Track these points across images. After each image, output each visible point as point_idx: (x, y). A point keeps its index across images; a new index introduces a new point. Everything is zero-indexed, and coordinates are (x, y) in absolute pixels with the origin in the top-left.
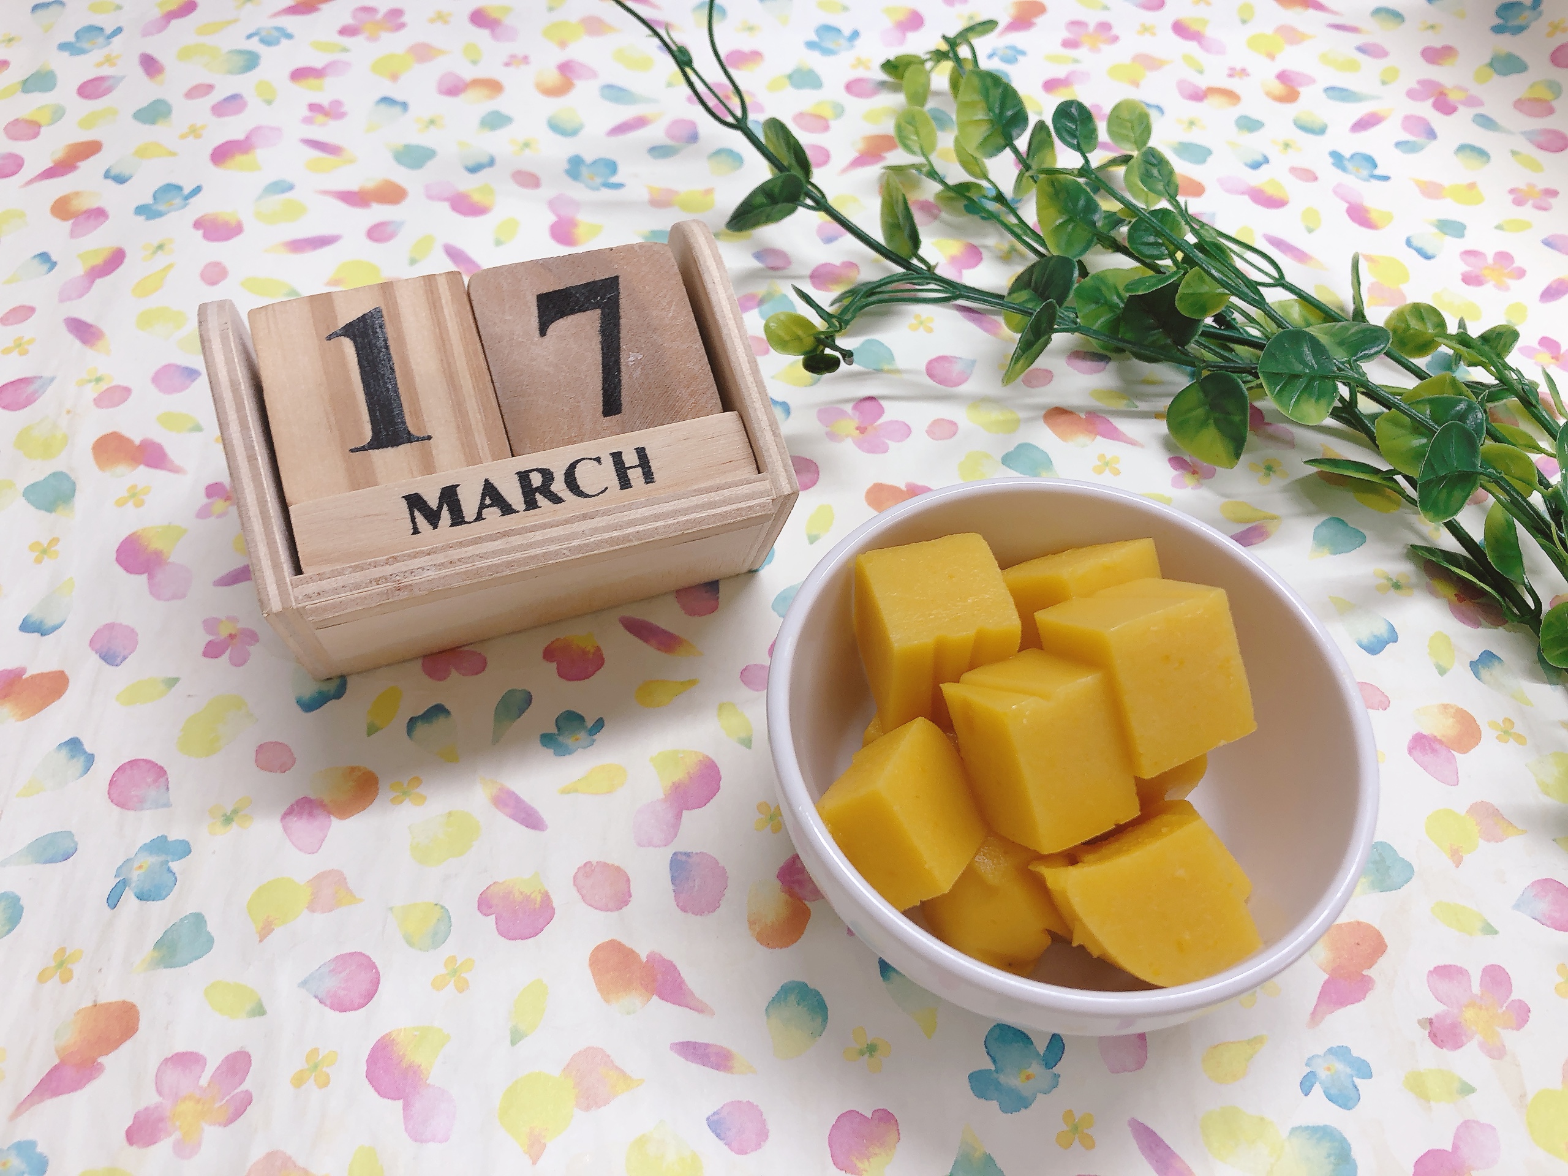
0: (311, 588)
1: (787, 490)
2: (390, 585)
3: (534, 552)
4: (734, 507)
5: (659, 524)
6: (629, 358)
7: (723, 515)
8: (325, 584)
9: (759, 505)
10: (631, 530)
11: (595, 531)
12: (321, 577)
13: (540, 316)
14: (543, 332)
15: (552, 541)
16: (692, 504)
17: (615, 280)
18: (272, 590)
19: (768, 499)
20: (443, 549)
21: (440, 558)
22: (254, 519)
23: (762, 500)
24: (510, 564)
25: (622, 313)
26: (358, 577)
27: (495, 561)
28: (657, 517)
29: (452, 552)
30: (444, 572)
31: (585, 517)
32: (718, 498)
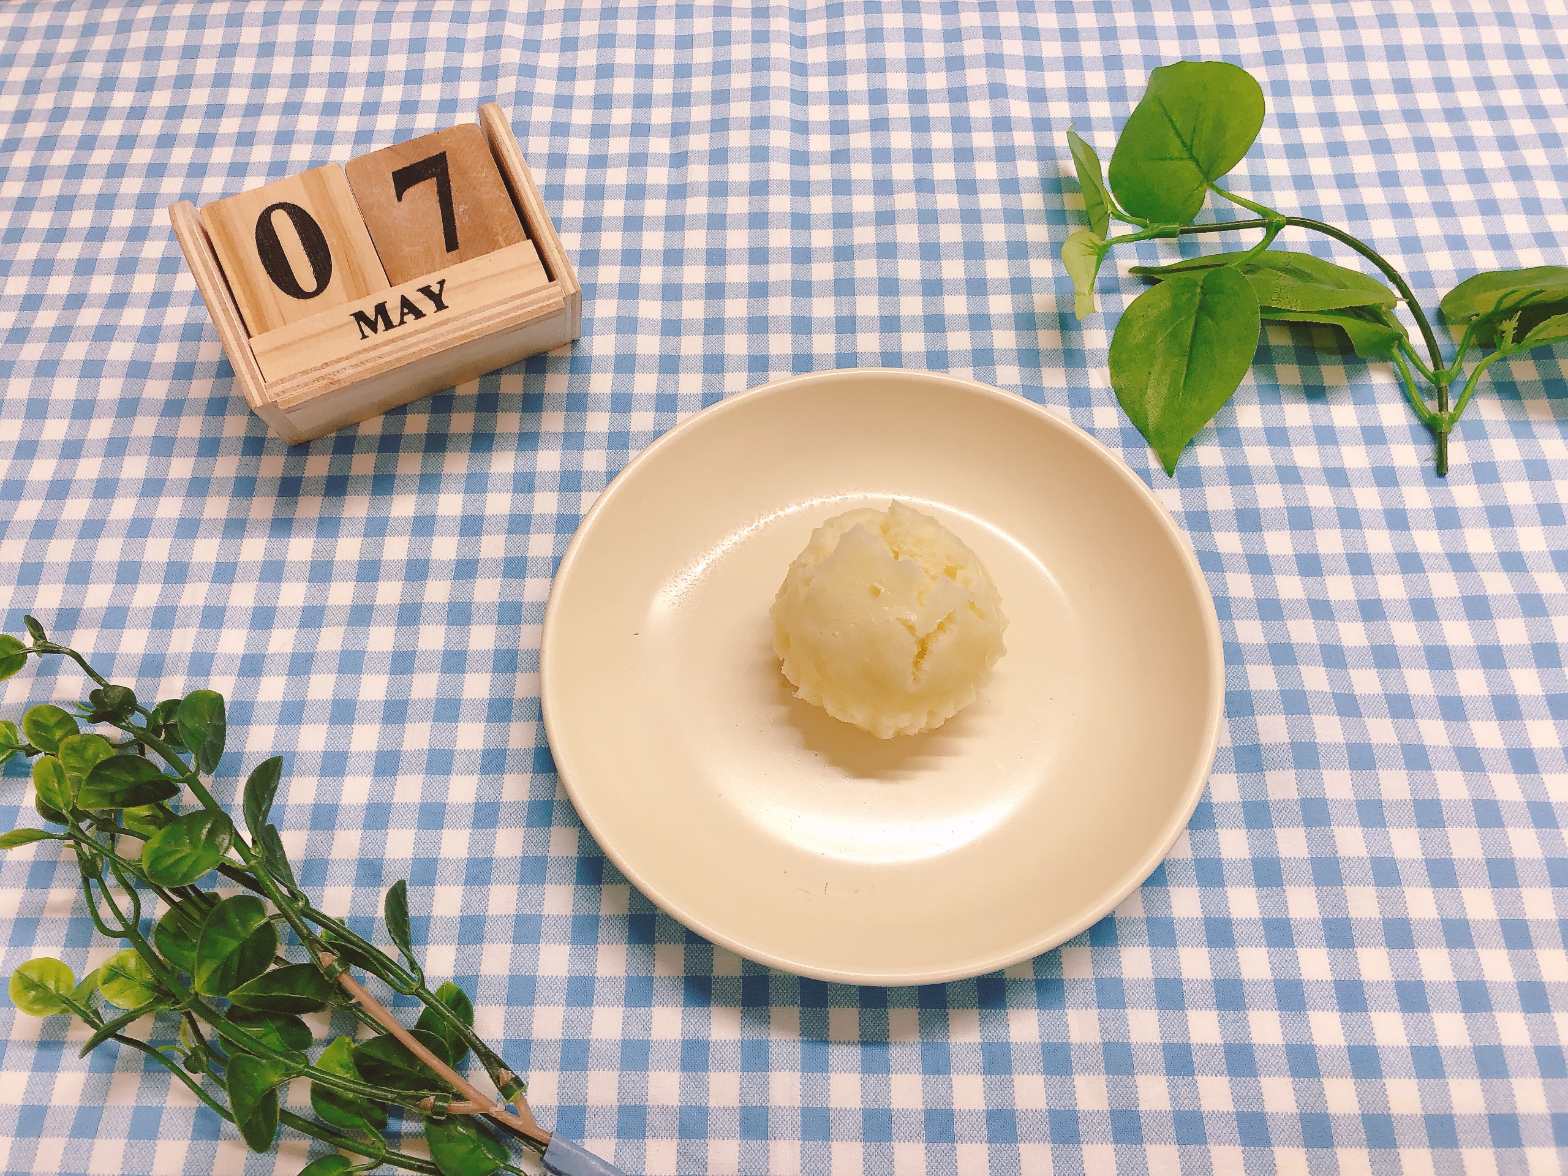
2: (326, 381)
3: (412, 350)
4: (539, 305)
6: (459, 210)
8: (287, 385)
9: (554, 303)
10: (474, 328)
11: (449, 332)
13: (396, 188)
14: (400, 199)
15: (423, 341)
17: (442, 157)
25: (451, 179)
26: (306, 378)
27: (389, 358)
29: (361, 355)
32: (526, 302)
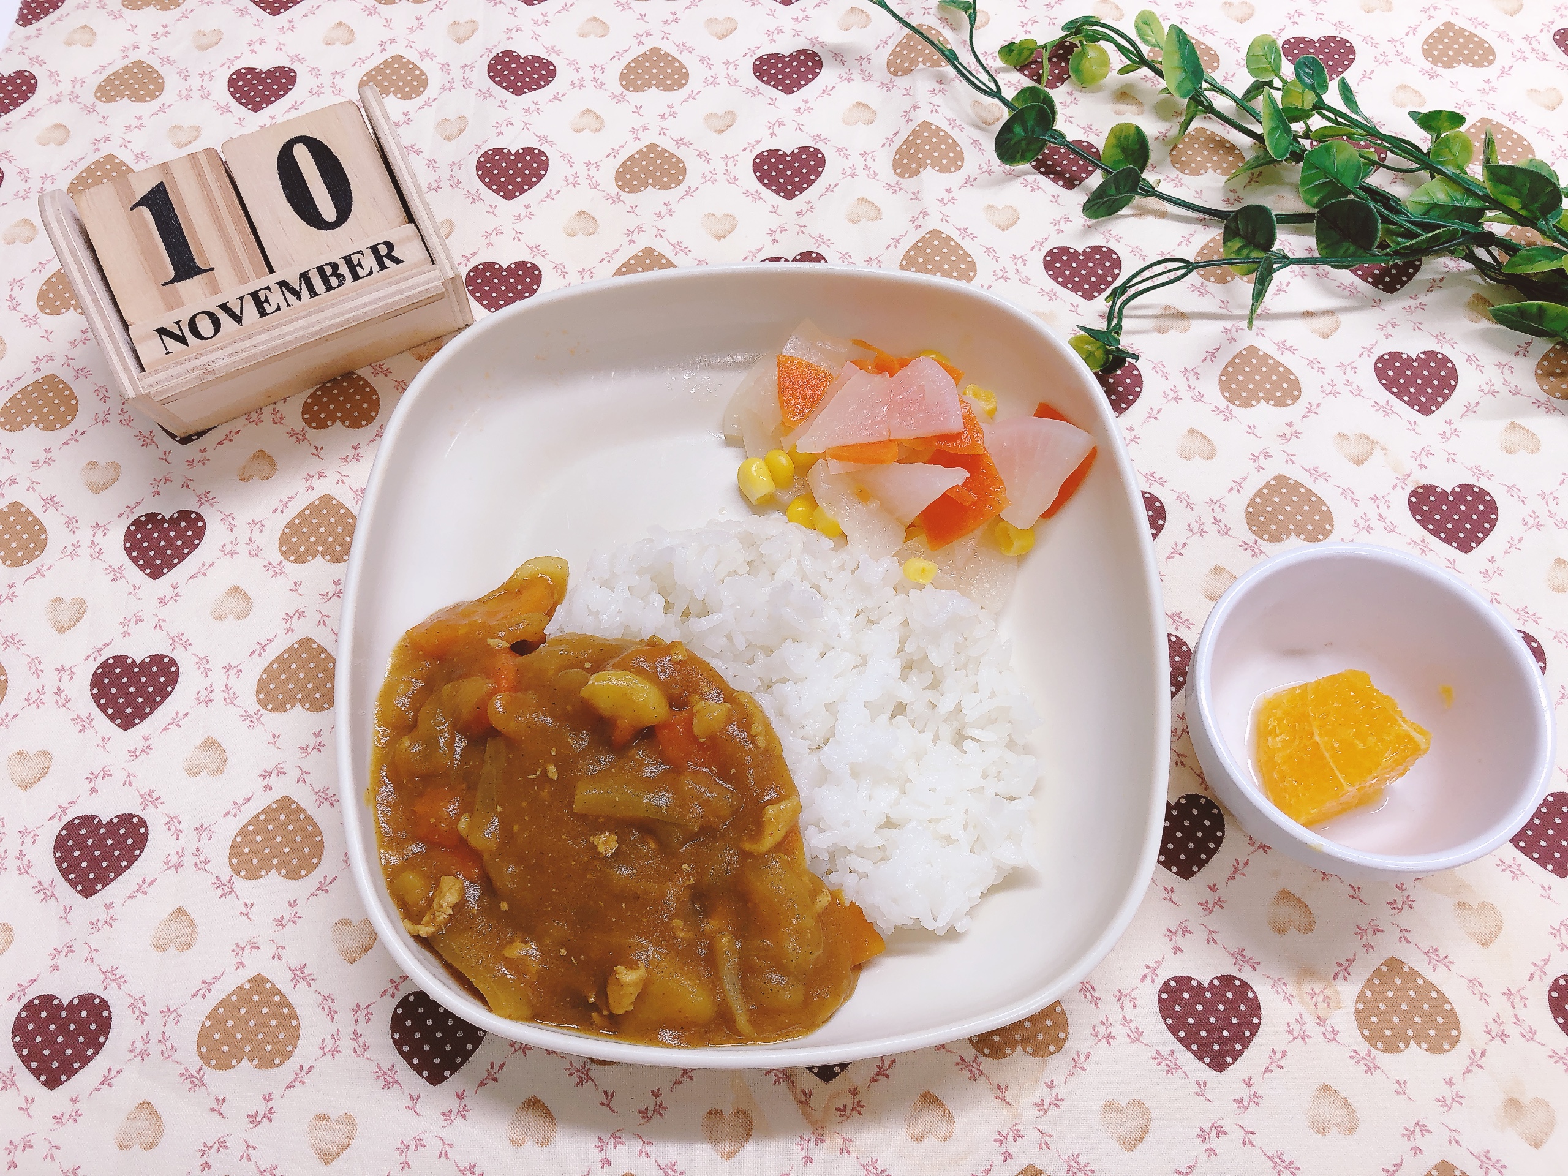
0: (152, 379)
1: (451, 275)
5: (368, 308)
7: (410, 297)
12: (156, 372)
16: (387, 293)
18: (127, 384)
19: (439, 283)
20: (230, 344)
21: (229, 350)
22: (105, 340)
23: (433, 284)
24: (274, 349)
28: (365, 305)
30: (234, 359)
31: (318, 311)
